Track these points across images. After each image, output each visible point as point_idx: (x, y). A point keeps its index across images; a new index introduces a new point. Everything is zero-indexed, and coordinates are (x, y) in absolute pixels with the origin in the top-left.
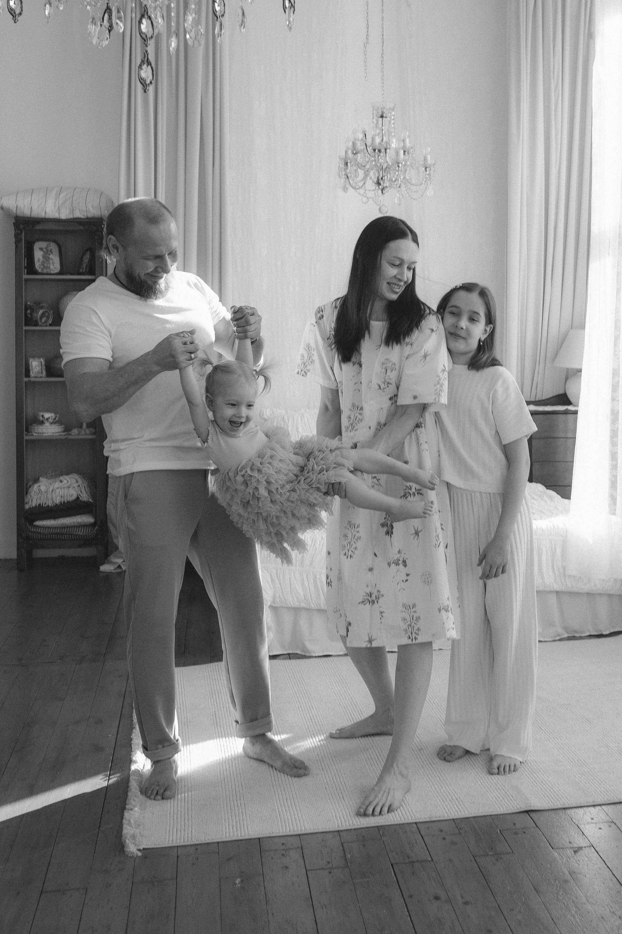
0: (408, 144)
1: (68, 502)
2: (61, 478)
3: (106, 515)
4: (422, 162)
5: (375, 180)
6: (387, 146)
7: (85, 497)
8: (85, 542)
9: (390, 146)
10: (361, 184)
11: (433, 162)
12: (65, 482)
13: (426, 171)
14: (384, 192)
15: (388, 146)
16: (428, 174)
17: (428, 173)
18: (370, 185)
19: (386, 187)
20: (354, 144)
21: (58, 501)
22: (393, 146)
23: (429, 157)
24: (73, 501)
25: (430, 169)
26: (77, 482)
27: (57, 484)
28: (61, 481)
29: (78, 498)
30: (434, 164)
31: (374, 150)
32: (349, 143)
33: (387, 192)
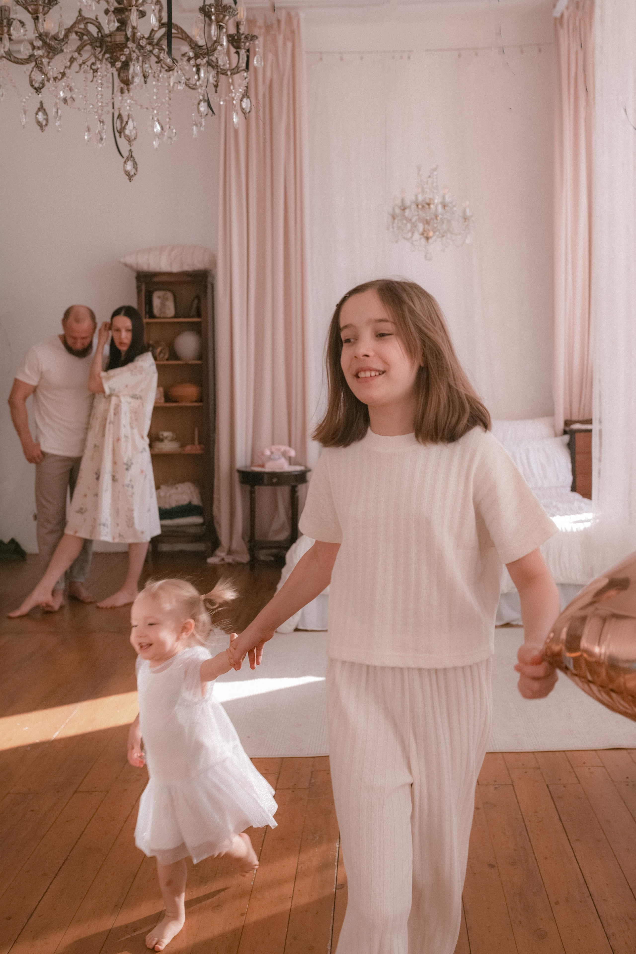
0: (448, 200)
1: (183, 506)
2: (177, 486)
3: (212, 517)
4: (461, 215)
5: (421, 231)
6: (430, 201)
7: (196, 501)
8: (196, 539)
9: (433, 200)
10: (410, 235)
11: (471, 213)
12: (179, 489)
14: (429, 241)
15: (432, 202)
16: (467, 225)
17: (466, 223)
18: (417, 236)
19: (431, 237)
20: (402, 201)
21: (174, 504)
22: (436, 201)
23: (467, 210)
24: (187, 505)
25: (469, 220)
26: (190, 489)
27: (173, 491)
28: (177, 488)
29: (190, 503)
30: (472, 216)
31: (417, 206)
32: (398, 202)
33: (431, 241)
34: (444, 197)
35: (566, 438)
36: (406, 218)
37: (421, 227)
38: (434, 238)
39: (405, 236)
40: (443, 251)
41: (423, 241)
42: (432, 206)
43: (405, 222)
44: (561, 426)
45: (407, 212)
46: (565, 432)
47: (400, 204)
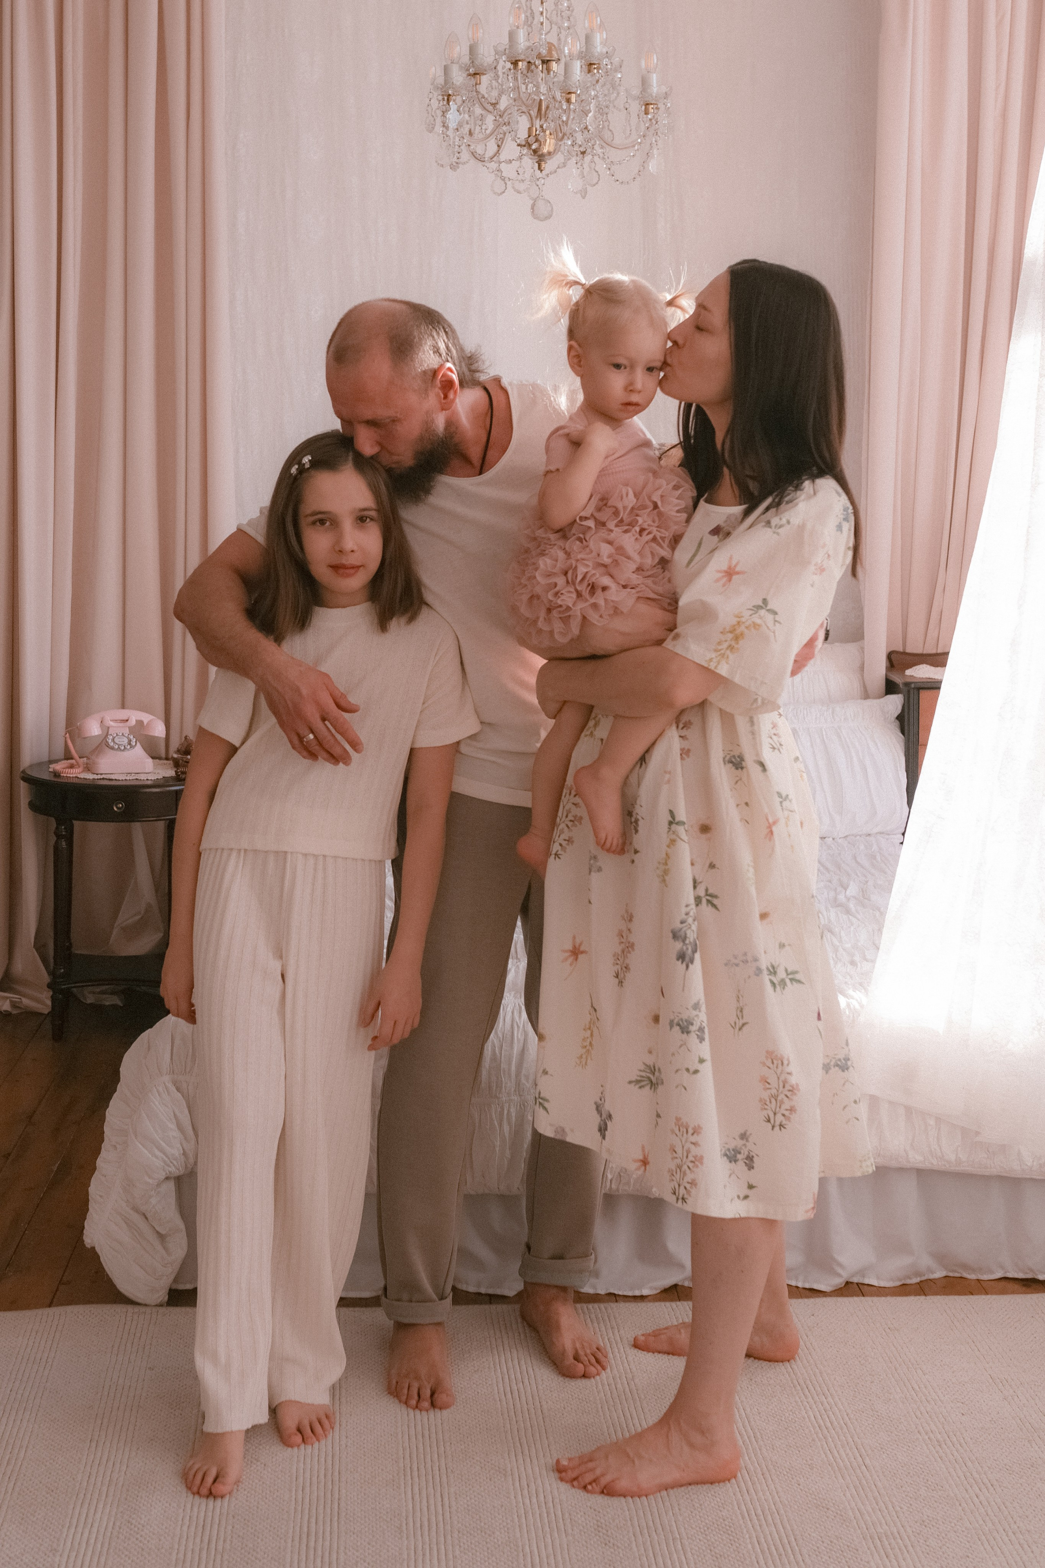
0: (600, 47)
4: (636, 92)
5: (523, 134)
6: (550, 51)
9: (560, 51)
10: (492, 147)
11: (664, 89)
13: (647, 113)
14: (543, 165)
15: (555, 55)
16: (651, 120)
17: (649, 116)
18: (511, 149)
19: (549, 153)
20: (472, 49)
22: (567, 51)
23: (654, 78)
25: (658, 108)
30: (666, 96)
31: (515, 63)
32: (461, 51)
33: (549, 165)
34: (588, 39)
35: (895, 702)
36: (480, 99)
37: (523, 124)
38: (558, 158)
39: (479, 150)
40: (584, 193)
41: (529, 162)
42: (554, 65)
43: (478, 111)
44: (879, 669)
45: (485, 79)
46: (890, 688)
47: (466, 60)
